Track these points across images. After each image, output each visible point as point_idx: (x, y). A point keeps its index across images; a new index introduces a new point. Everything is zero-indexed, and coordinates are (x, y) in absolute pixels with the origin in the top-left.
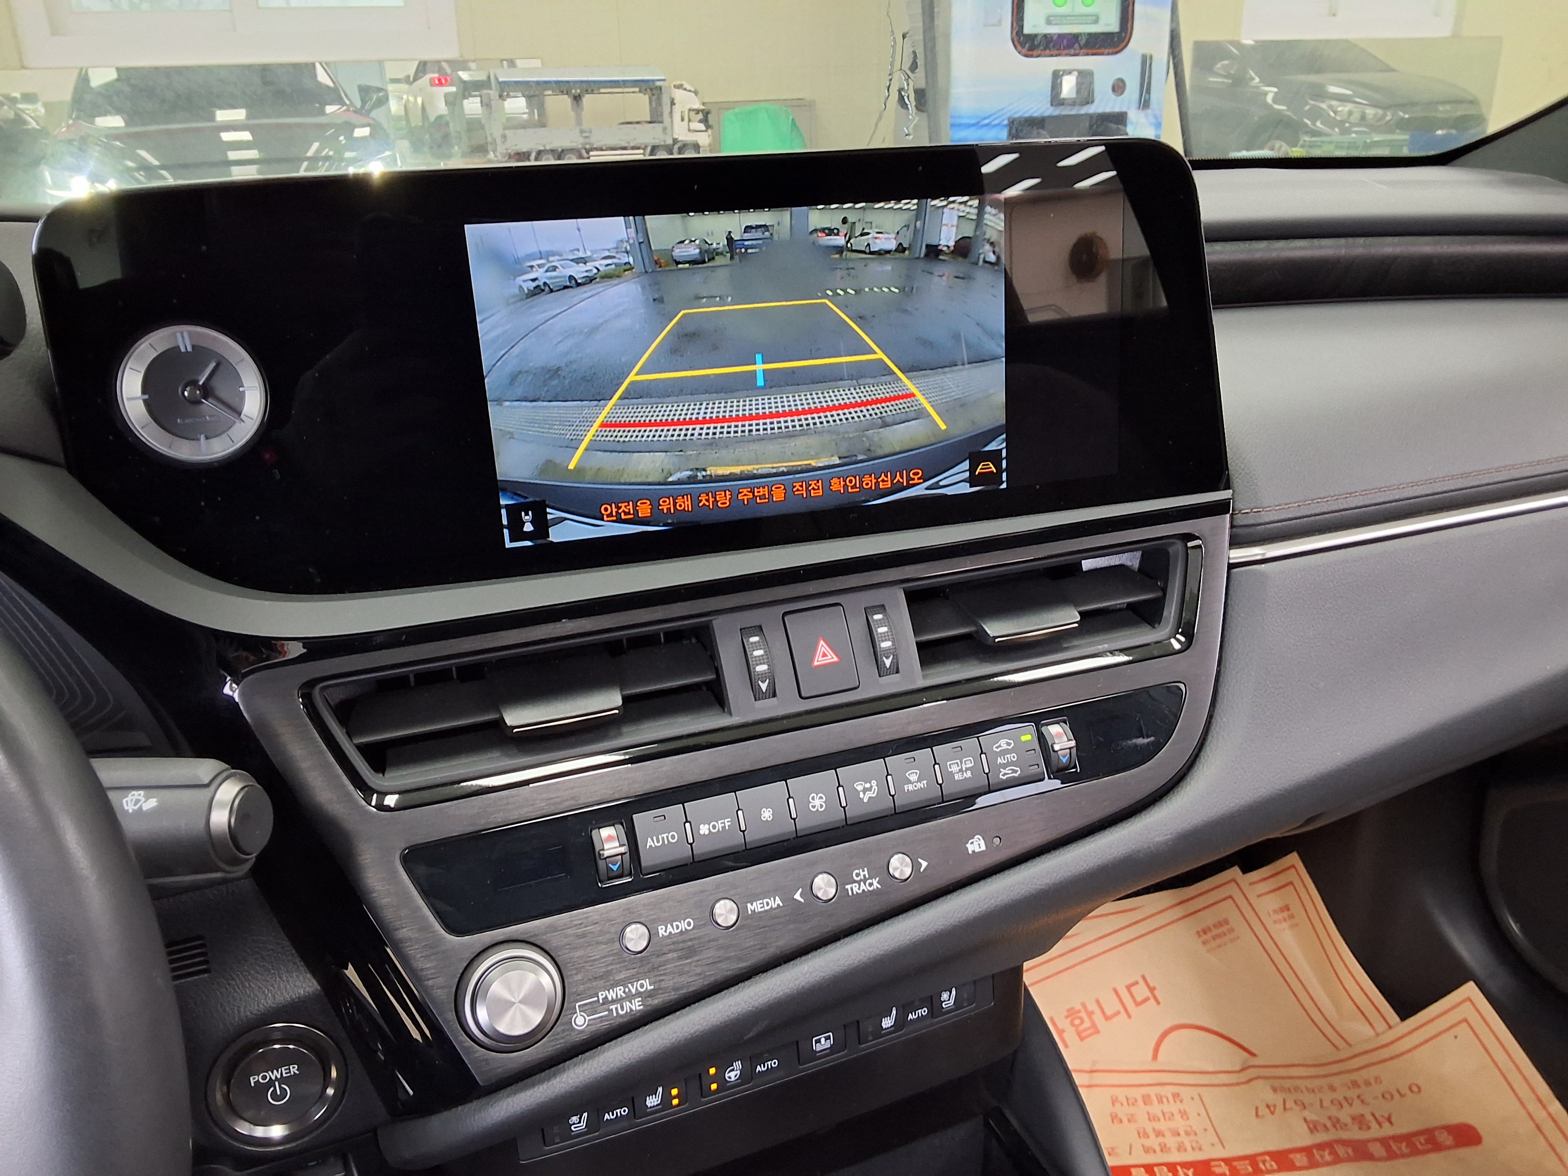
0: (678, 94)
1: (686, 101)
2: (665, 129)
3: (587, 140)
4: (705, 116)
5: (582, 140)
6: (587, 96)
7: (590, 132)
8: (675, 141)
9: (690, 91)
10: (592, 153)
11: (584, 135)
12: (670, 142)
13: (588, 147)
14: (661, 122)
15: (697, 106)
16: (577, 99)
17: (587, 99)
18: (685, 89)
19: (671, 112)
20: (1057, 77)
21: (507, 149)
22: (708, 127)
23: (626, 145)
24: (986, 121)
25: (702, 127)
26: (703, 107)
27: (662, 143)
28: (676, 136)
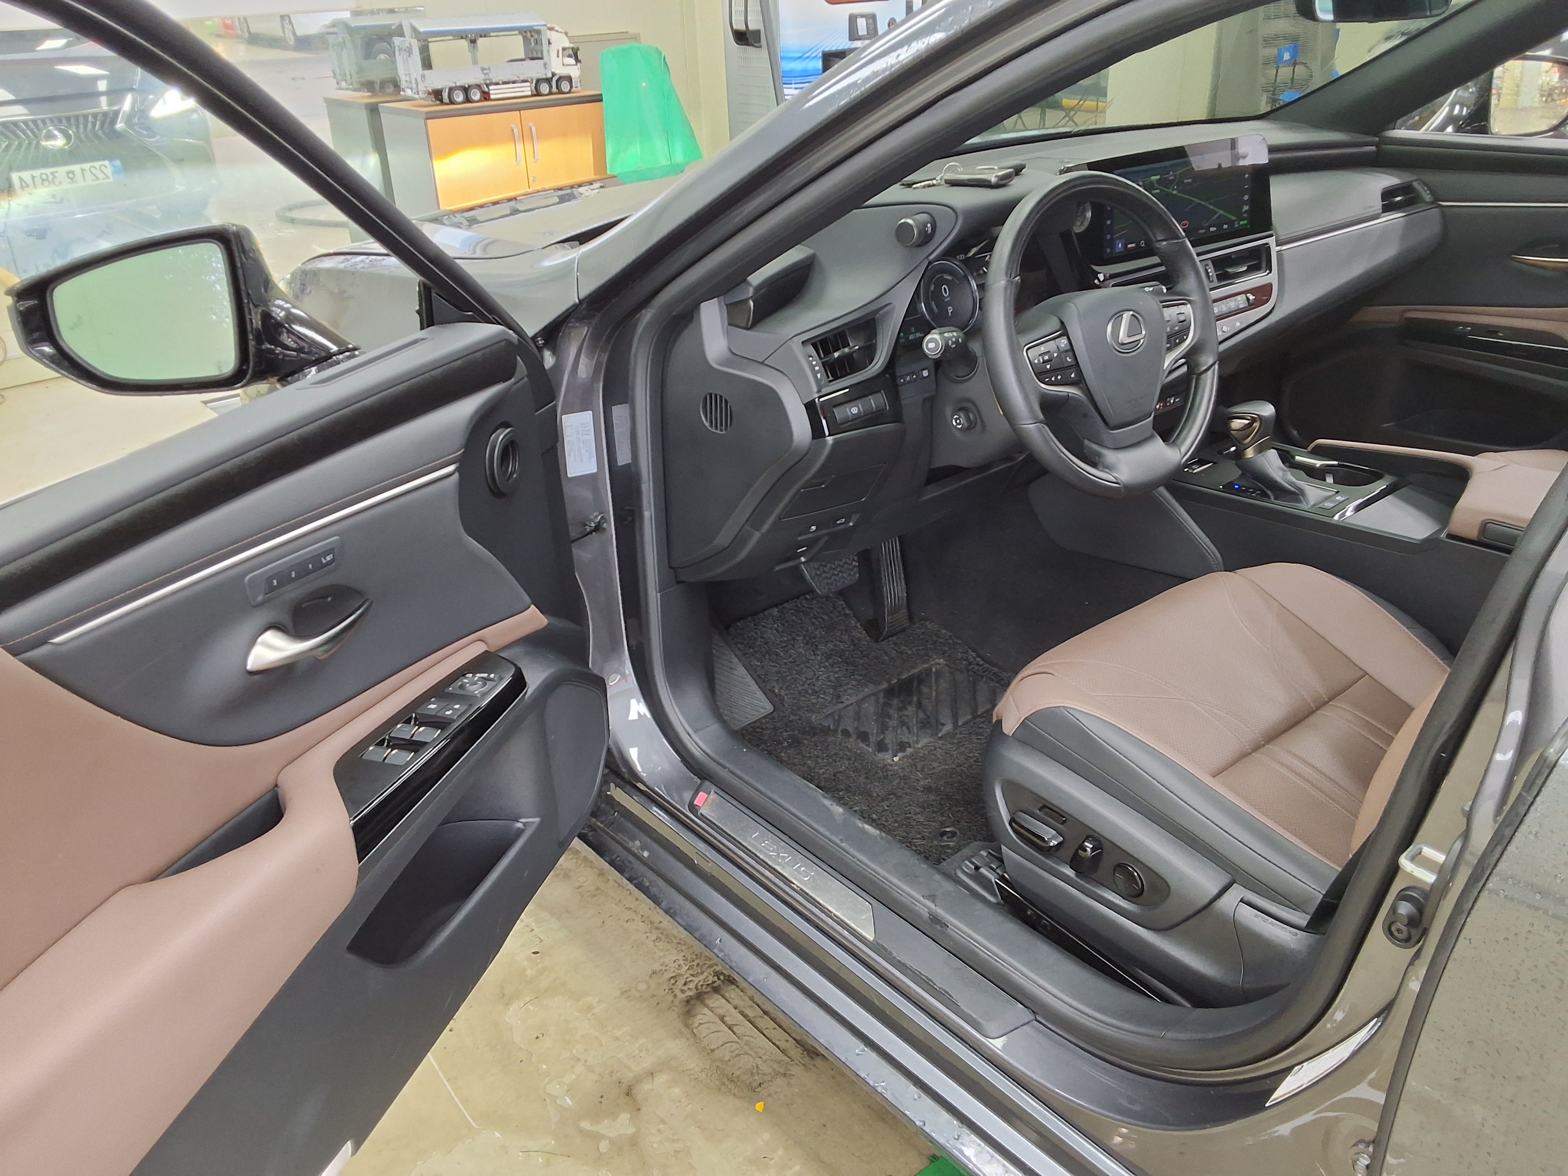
0: (553, 35)
1: (560, 41)
2: (545, 64)
3: (487, 77)
4: (575, 54)
5: (482, 77)
6: (481, 39)
7: (489, 69)
8: (554, 75)
9: (561, 32)
10: (491, 87)
11: (485, 72)
12: (550, 75)
13: (488, 82)
14: (542, 58)
15: (567, 44)
16: (473, 42)
17: (481, 41)
18: (557, 31)
19: (548, 51)
20: (853, 19)
21: (426, 87)
22: (577, 60)
23: (517, 79)
24: (807, 55)
25: (572, 61)
26: (572, 45)
27: (544, 77)
28: (553, 70)
